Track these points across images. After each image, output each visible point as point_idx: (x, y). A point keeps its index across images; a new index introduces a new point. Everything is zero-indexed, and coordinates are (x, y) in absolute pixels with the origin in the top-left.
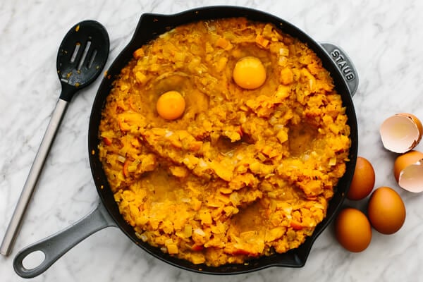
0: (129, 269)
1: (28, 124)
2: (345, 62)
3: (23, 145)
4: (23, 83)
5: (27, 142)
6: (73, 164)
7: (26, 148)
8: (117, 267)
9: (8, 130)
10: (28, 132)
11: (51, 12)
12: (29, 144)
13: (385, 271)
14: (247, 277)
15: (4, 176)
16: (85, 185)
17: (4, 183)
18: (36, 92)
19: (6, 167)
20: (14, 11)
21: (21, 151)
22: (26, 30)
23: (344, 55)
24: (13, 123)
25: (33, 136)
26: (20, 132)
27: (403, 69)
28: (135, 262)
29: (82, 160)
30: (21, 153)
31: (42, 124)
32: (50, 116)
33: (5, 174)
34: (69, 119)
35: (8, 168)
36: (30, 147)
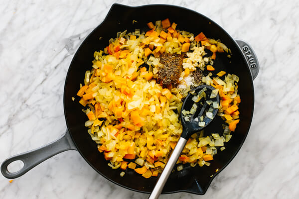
0: (97, 192)
1: (26, 89)
2: (251, 55)
3: (22, 104)
4: (22, 61)
5: (25, 102)
7: (24, 106)
8: (89, 190)
9: (11, 94)
10: (25, 95)
11: (42, 10)
12: (27, 103)
15: (9, 126)
17: (9, 131)
18: (31, 67)
19: (10, 120)
20: (16, 9)
21: (21, 108)
22: (24, 23)
23: (251, 50)
24: (15, 88)
25: (29, 98)
26: (20, 94)
28: (102, 186)
30: (21, 110)
31: (35, 89)
32: (41, 83)
33: (9, 124)
34: (55, 86)
35: (12, 120)
36: (27, 105)
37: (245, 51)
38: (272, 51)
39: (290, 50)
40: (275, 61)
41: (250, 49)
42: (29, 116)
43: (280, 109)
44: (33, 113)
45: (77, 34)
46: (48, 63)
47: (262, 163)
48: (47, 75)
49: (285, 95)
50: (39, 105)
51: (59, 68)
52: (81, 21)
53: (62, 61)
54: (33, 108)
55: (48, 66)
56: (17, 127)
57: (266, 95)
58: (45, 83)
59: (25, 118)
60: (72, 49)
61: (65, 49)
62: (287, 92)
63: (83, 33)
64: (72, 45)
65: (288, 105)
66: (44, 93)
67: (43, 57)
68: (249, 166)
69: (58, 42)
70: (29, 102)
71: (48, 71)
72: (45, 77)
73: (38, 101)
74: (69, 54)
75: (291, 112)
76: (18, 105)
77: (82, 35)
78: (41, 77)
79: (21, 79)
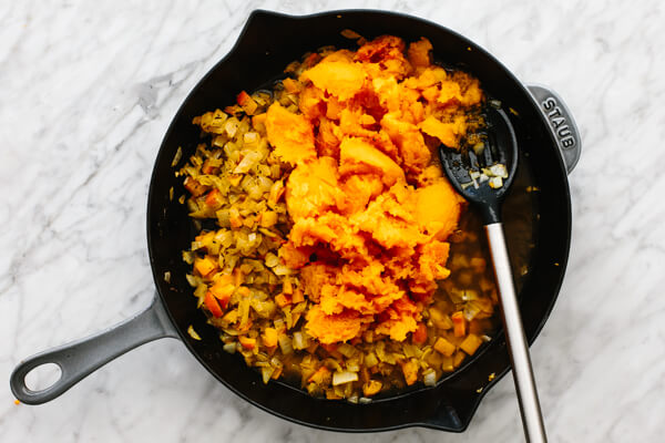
0: (210, 425)
1: (52, 195)
2: (562, 119)
3: (44, 230)
4: (43, 133)
5: (49, 225)
6: (121, 259)
7: (47, 234)
8: (191, 421)
9: (19, 206)
10: (50, 210)
11: (88, 21)
12: (52, 227)
13: (612, 427)
14: (395, 438)
15: (14, 279)
16: (141, 293)
17: (14, 289)
18: (63, 147)
19: (15, 265)
20: (29, 19)
21: (39, 238)
22: (48, 48)
23: (562, 107)
24: (27, 194)
25: (58, 216)
26: (38, 208)
27: (640, 110)
29: (136, 253)
30: (40, 242)
31: (72, 197)
32: (86, 184)
33: (14, 275)
34: (116, 190)
35: (20, 264)
36: (54, 233)
37: (548, 109)
38: (600, 110)
39: (640, 109)
40: (606, 134)
41: (559, 104)
42: (56, 257)
43: (618, 241)
44: (67, 250)
45: (165, 72)
46: (99, 138)
47: (576, 362)
48: (98, 166)
49: (627, 210)
50: (80, 232)
51: (124, 149)
52: (173, 44)
53: (133, 134)
54: (68, 238)
55: (100, 146)
56: (31, 281)
57: (586, 208)
58: (95, 181)
59: (48, 262)
60: (153, 107)
61: (138, 106)
62: (633, 203)
63: (180, 70)
64: (155, 99)
65: (634, 233)
66: (91, 206)
67: (89, 124)
68: (548, 368)
69: (123, 92)
70: (57, 226)
71: (101, 155)
72: (94, 169)
73: (78, 222)
74: (146, 119)
75: (642, 247)
76: (34, 232)
77: (174, 76)
78: (85, 170)
79: (40, 174)
